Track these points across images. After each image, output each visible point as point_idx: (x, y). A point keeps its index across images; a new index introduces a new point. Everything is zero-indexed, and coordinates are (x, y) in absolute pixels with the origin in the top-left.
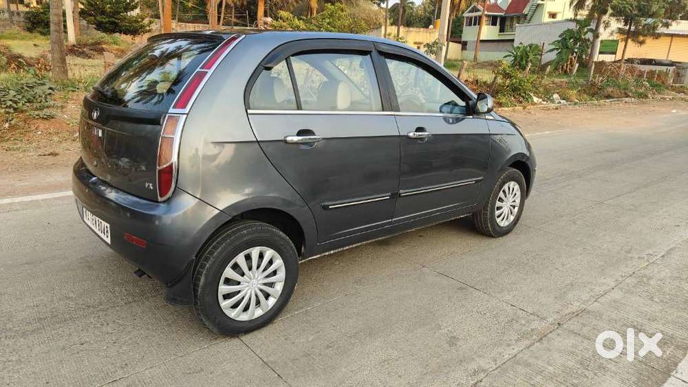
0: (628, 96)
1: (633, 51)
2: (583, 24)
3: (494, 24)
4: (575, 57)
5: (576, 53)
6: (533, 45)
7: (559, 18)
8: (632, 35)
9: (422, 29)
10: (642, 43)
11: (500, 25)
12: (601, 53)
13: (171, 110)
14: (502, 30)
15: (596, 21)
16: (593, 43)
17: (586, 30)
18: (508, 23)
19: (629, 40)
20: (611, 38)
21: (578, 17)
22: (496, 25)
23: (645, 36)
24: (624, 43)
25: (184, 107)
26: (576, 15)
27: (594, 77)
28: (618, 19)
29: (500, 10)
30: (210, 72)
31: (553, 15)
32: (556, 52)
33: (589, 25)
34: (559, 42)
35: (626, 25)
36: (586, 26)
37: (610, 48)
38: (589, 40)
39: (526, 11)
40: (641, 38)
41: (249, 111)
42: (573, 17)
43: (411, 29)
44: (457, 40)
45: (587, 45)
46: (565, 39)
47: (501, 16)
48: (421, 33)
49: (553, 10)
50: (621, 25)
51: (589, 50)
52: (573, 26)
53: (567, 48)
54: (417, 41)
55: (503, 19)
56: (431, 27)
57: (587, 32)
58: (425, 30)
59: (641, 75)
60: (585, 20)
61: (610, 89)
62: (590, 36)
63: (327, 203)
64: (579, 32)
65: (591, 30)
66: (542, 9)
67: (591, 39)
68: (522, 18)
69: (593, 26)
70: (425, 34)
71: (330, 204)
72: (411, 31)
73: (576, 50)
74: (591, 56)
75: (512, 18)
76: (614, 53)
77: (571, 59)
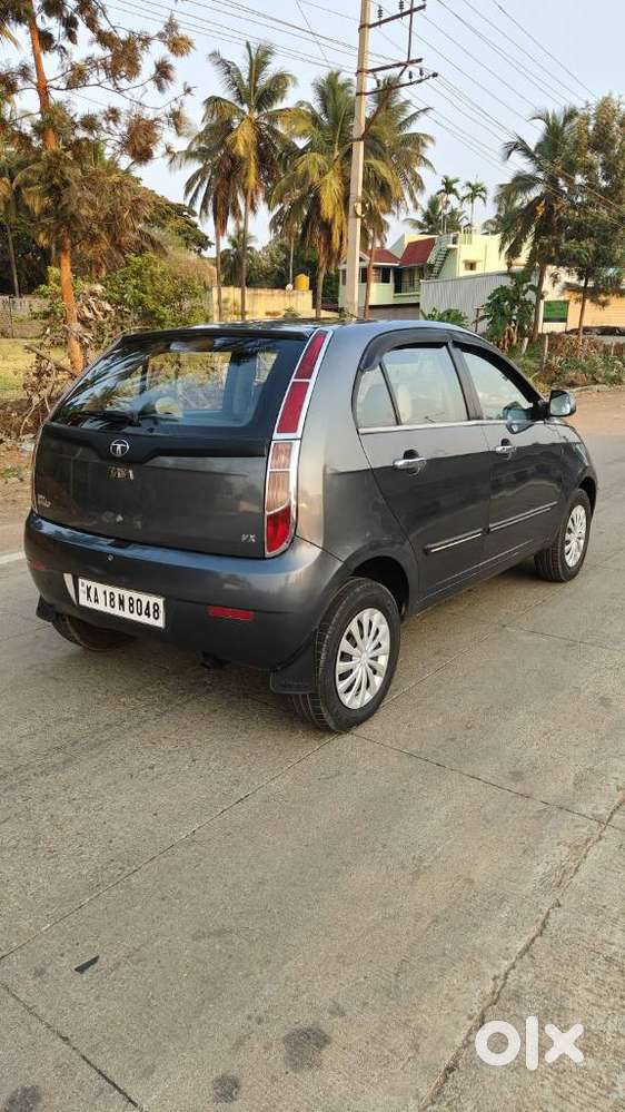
0: (597, 383)
1: (595, 316)
2: (520, 278)
3: (385, 280)
4: (514, 328)
5: (515, 321)
6: (451, 310)
7: (479, 270)
8: (590, 294)
9: (276, 291)
10: (604, 304)
11: (395, 281)
12: (545, 320)
13: (276, 436)
14: (398, 289)
15: (538, 273)
16: (537, 307)
17: (525, 288)
18: (406, 278)
19: (587, 301)
20: (562, 298)
21: (515, 268)
22: (388, 282)
23: (607, 294)
24: (579, 305)
25: (294, 430)
26: (510, 265)
27: (550, 357)
28: (568, 271)
29: (394, 259)
30: (312, 381)
31: (472, 266)
32: (486, 321)
33: (530, 281)
34: (488, 305)
35: (581, 278)
36: (526, 282)
37: (557, 312)
38: (530, 302)
39: (431, 259)
40: (602, 298)
41: (360, 430)
42: (505, 268)
43: (259, 291)
44: (330, 306)
45: (527, 310)
46: (498, 301)
47: (395, 268)
48: (275, 297)
49: (471, 258)
50: (573, 279)
51: (533, 317)
52: (507, 282)
53: (503, 314)
54: (271, 310)
55: (399, 273)
56: (290, 286)
57: (527, 291)
58: (282, 292)
59: (606, 351)
60: (523, 272)
61: (572, 374)
62: (531, 296)
63: (430, 546)
64: (517, 289)
65: (532, 288)
66: (455, 256)
67: (534, 301)
68: (427, 271)
69: (534, 282)
70: (282, 299)
71: (433, 546)
72: (261, 295)
73: (514, 317)
74: (536, 324)
75: (411, 270)
76: (564, 320)
77: (509, 331)
